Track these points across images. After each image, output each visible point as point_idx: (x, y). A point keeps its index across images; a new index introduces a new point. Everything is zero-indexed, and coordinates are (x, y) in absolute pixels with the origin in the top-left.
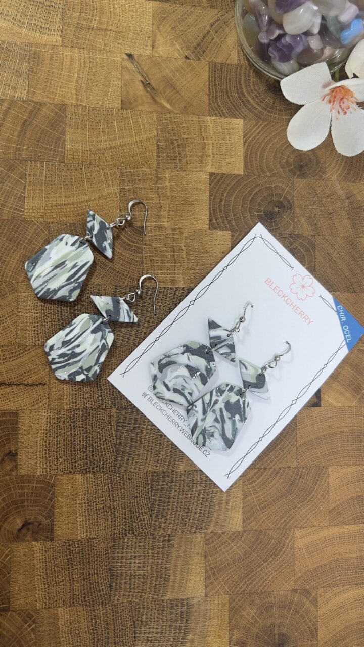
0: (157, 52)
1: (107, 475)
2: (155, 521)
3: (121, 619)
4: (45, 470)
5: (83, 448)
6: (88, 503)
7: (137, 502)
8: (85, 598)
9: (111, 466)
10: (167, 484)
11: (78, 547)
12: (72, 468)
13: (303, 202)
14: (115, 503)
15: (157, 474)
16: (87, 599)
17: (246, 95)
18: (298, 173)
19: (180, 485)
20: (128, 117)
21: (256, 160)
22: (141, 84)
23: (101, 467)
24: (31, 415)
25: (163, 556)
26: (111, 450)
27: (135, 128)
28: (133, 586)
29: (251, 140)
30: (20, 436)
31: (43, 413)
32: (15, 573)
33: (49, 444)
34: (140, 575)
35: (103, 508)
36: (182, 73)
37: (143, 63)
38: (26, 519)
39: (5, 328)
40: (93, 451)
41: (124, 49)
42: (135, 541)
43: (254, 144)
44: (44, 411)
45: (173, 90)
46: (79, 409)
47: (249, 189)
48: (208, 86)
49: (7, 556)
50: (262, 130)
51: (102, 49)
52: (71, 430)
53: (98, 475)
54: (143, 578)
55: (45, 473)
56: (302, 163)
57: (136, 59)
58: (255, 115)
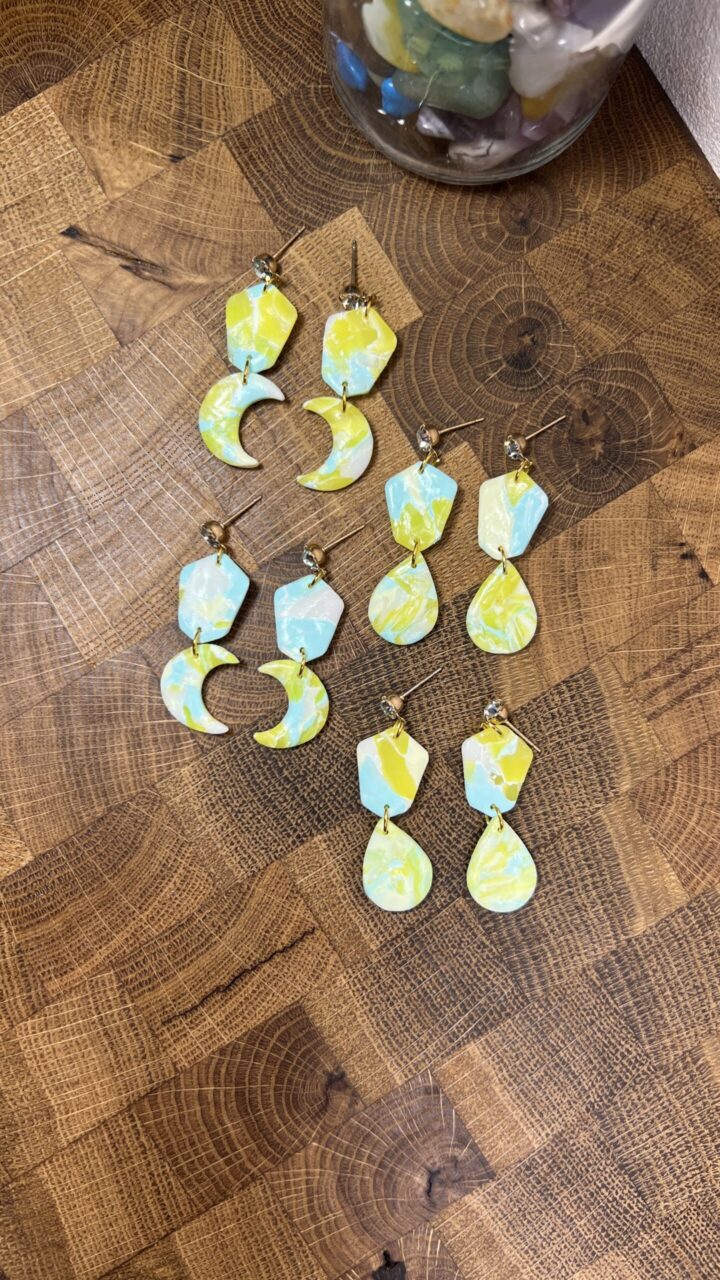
0: (114, 189)
1: (517, 1016)
2: (651, 1042)
3: (691, 1233)
4: (407, 1071)
5: (448, 997)
6: (515, 1081)
7: (599, 1030)
8: (608, 1235)
9: (516, 997)
10: (633, 969)
11: (545, 1162)
12: (452, 1041)
13: (569, 289)
14: (561, 1053)
15: (605, 963)
16: (613, 1235)
17: (333, 153)
18: (526, 239)
19: (656, 956)
20: (145, 356)
21: (431, 270)
22: (126, 274)
23: (498, 1009)
24: (325, 996)
25: (700, 1092)
26: (499, 970)
27: (171, 366)
28: (678, 1172)
29: (396, 235)
30: (329, 1042)
31: (342, 980)
32: (466, 1263)
33: (387, 1025)
34: (680, 1146)
35: (546, 1074)
36: (185, 196)
37: (104, 229)
38: (426, 1168)
39: (186, 877)
40: (468, 992)
41: (54, 226)
42: (634, 1096)
43: (407, 241)
44: (341, 977)
45: (191, 244)
46: (398, 936)
47: (451, 335)
48: (249, 187)
49: (434, 1244)
50: (405, 202)
51: (15, 256)
52: (408, 979)
53: (503, 1026)
54: (689, 1148)
55: (410, 1076)
56: (521, 214)
57: (86, 229)
58: (373, 181)
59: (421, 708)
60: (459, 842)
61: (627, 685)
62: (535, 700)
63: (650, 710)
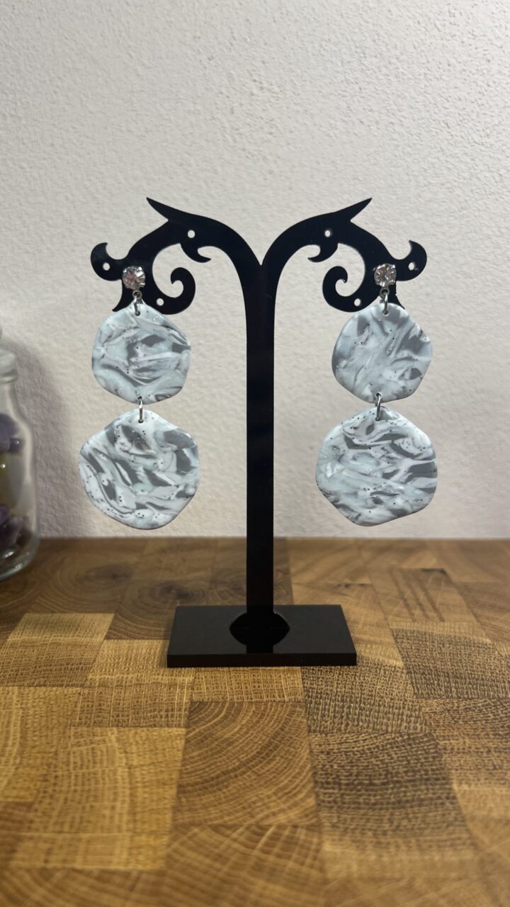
59: (371, 695)
60: (498, 715)
61: (414, 621)
62: (400, 652)
63: (437, 619)
